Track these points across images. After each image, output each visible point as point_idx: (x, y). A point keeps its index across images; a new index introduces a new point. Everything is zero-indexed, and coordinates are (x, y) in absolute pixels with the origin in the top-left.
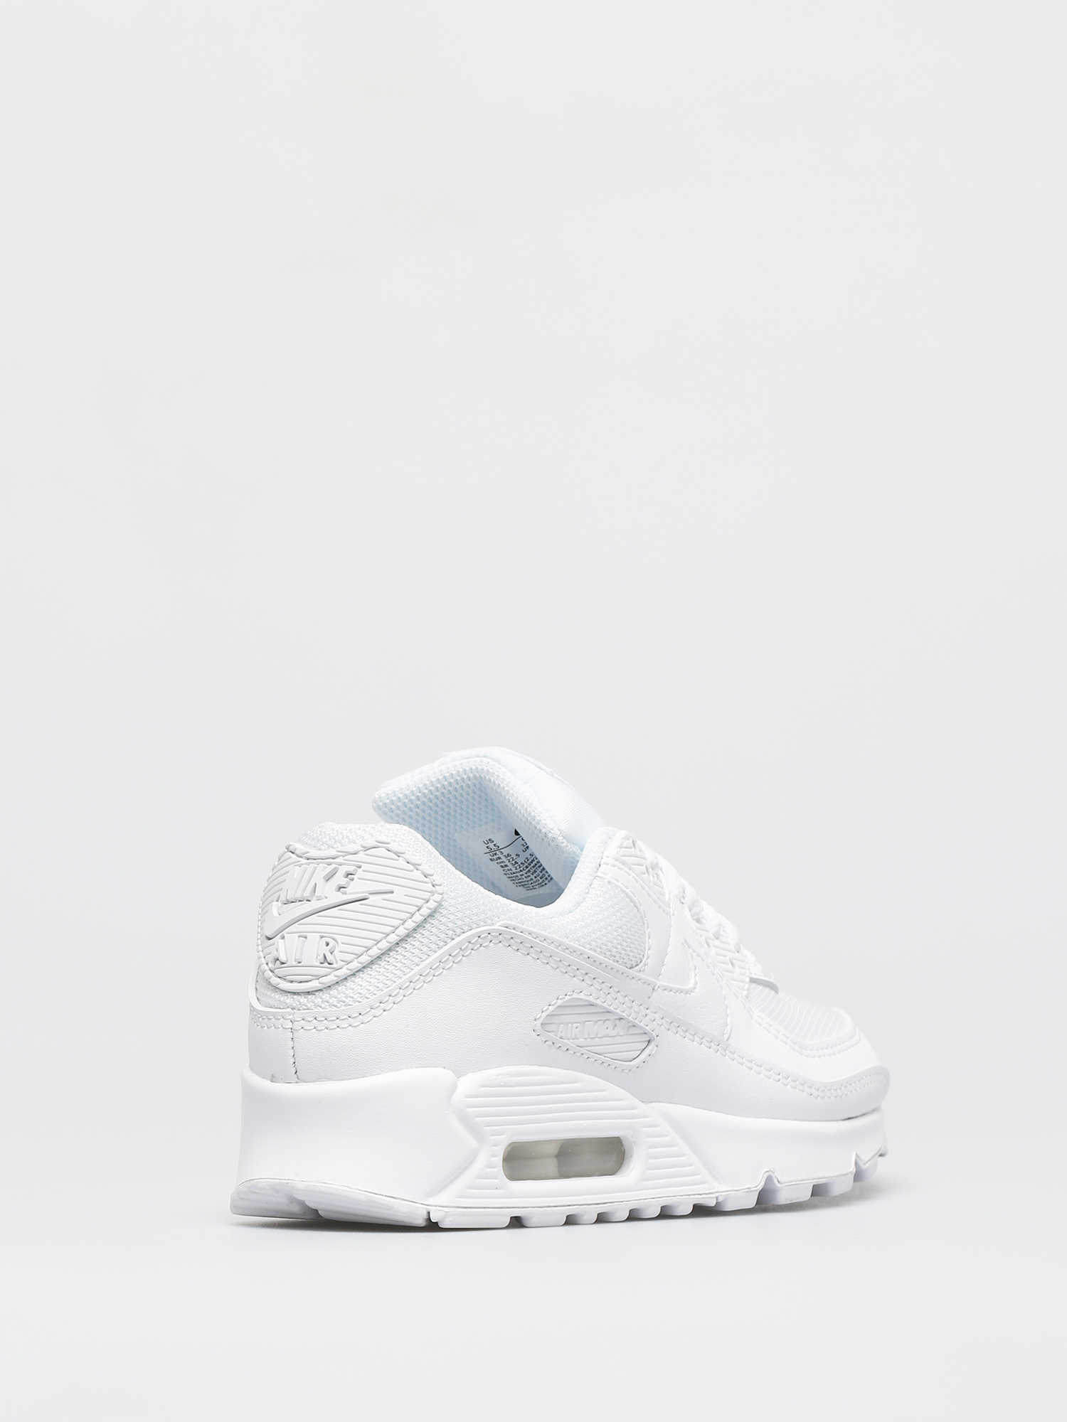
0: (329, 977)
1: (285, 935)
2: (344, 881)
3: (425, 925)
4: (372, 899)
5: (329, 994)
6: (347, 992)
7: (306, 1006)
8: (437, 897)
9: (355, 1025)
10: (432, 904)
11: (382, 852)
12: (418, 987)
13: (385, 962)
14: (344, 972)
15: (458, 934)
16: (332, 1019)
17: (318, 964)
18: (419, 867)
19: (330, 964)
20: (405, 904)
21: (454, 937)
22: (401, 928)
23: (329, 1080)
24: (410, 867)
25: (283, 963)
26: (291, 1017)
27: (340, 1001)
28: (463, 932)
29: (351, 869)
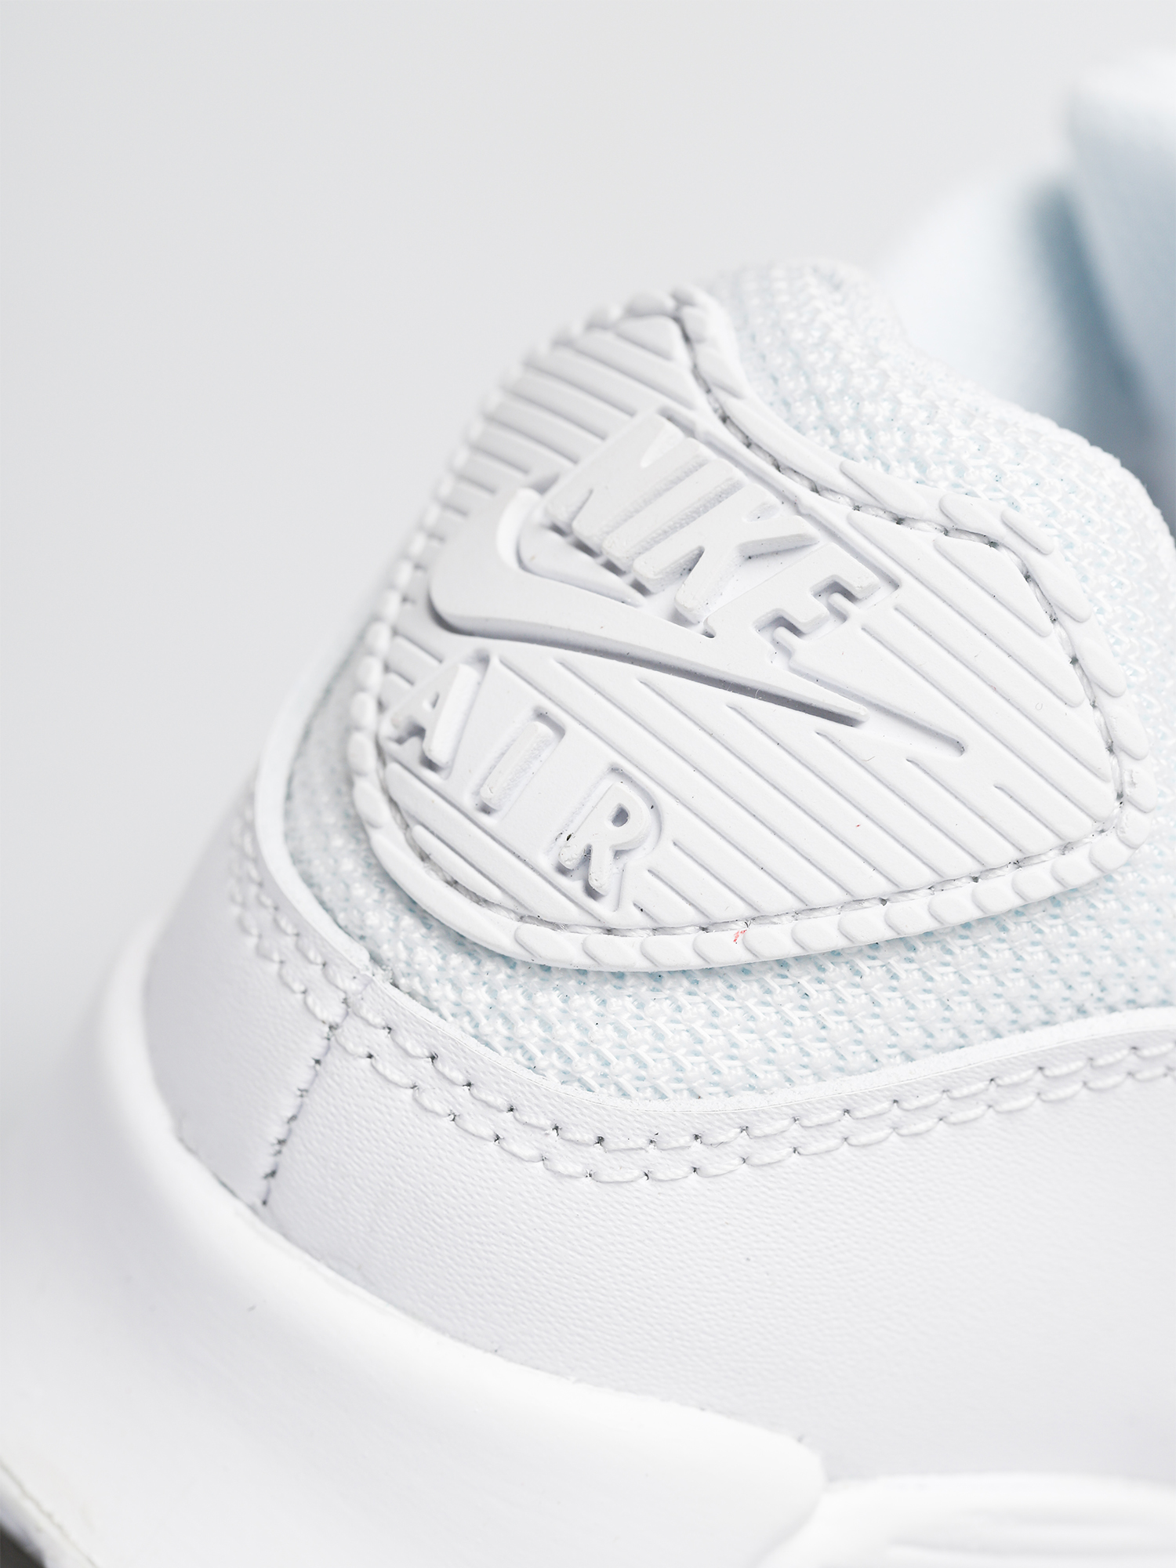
0: (560, 936)
1: (495, 661)
2: (805, 608)
3: (1011, 926)
4: (874, 732)
5: (529, 997)
6: (597, 1033)
7: (427, 988)
8: (1110, 849)
9: (560, 1168)
10: (1077, 868)
11: (1002, 567)
12: (864, 1139)
13: (792, 991)
14: (623, 952)
15: (1110, 1000)
16: (490, 1099)
17: (546, 864)
18: (1103, 699)
19: (591, 892)
20: (983, 819)
21: (1089, 1006)
22: (921, 900)
23: (369, 1284)
24: (1070, 681)
25: (430, 765)
26: (353, 986)
27: (550, 1045)
28: (1132, 1003)
29: (856, 576)
